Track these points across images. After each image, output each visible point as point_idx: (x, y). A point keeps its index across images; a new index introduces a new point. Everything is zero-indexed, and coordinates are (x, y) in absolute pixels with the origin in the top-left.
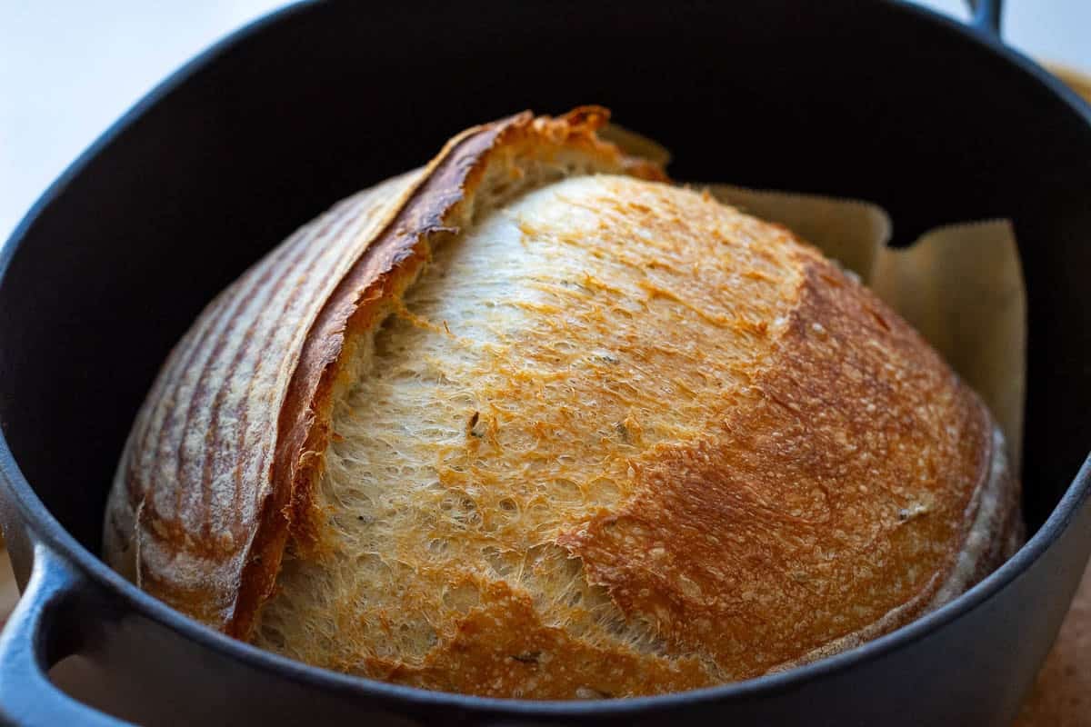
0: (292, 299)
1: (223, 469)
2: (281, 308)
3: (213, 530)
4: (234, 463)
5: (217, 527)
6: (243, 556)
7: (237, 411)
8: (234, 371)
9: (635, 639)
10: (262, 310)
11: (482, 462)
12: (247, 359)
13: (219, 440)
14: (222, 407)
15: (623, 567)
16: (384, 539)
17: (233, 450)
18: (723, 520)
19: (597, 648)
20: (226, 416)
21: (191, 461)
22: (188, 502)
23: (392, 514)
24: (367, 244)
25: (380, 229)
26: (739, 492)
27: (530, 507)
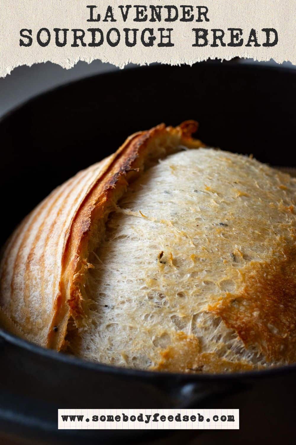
0: (61, 210)
1: (34, 290)
2: (55, 215)
3: (31, 320)
4: (39, 286)
5: (33, 317)
6: (48, 329)
7: (39, 263)
8: (35, 245)
9: (249, 356)
10: (45, 218)
11: (167, 275)
12: (41, 239)
13: (31, 277)
14: (31, 262)
15: (241, 321)
16: (120, 315)
17: (38, 280)
18: (285, 297)
19: (231, 362)
20: (33, 266)
21: (17, 289)
22: (17, 308)
23: (123, 303)
24: (96, 180)
25: (101, 174)
26: (291, 284)
27: (192, 295)
